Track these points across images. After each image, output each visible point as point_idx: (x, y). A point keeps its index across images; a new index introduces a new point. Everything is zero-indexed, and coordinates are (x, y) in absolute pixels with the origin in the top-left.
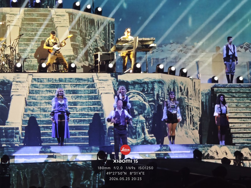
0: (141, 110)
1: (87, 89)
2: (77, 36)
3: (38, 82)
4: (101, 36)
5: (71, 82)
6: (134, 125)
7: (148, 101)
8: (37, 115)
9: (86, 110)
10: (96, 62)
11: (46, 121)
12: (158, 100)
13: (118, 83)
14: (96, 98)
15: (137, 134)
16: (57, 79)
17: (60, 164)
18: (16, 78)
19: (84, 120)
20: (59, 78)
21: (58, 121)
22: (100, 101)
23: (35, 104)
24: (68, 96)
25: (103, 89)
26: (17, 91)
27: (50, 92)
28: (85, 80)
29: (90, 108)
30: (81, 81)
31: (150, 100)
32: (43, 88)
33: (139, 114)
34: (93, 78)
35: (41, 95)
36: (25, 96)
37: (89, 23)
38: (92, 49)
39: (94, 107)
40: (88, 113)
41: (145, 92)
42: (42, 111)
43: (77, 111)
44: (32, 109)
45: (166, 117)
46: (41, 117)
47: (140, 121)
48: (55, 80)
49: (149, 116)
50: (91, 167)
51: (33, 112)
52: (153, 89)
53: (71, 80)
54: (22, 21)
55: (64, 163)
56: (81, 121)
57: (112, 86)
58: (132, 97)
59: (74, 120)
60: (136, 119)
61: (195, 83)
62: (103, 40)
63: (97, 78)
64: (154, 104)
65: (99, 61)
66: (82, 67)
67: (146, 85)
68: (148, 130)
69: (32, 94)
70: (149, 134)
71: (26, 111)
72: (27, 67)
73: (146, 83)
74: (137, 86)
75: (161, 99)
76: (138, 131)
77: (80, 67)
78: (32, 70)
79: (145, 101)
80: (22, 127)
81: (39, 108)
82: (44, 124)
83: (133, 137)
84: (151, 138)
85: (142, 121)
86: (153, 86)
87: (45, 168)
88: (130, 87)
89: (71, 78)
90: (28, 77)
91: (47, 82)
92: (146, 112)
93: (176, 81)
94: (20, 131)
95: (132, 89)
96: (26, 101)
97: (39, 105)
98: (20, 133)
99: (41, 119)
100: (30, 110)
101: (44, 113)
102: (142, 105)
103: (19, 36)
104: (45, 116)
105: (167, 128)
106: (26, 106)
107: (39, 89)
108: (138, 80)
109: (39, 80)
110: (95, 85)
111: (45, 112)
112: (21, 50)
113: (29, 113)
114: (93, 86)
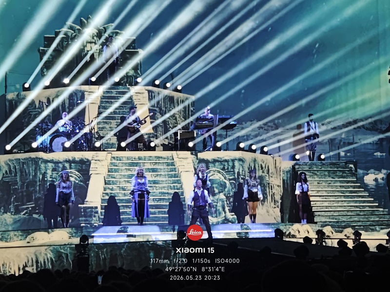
0: (221, 188)
1: (167, 167)
2: (156, 114)
3: (117, 160)
4: (180, 113)
5: (150, 160)
6: (214, 204)
7: (229, 179)
8: (117, 194)
9: (166, 189)
10: (176, 140)
11: (125, 200)
12: (238, 178)
13: (198, 161)
14: (175, 176)
15: (217, 212)
16: (137, 157)
17: (140, 244)
18: (95, 156)
19: (164, 199)
20: (139, 157)
21: (138, 200)
22: (180, 180)
23: (114, 183)
24: (148, 175)
25: (183, 167)
26: (96, 169)
27: (129, 170)
28: (165, 158)
29: (170, 186)
30: (161, 159)
31: (231, 178)
32: (122, 166)
33: (219, 192)
34: (172, 156)
35: (120, 174)
36: (105, 175)
37: (169, 101)
38: (172, 127)
39: (174, 186)
40: (167, 191)
41: (225, 170)
42: (121, 189)
43: (157, 190)
44: (111, 188)
45: (247, 196)
46: (120, 196)
47: (220, 200)
48: (135, 158)
49: (230, 194)
50: (171, 246)
51: (112, 191)
52: (233, 167)
53: (151, 158)
54: (101, 99)
55: (143, 243)
56: (160, 199)
57: (192, 164)
58: (212, 175)
59: (154, 199)
60: (217, 197)
61: (275, 160)
62: (183, 118)
63: (177, 156)
64: (234, 182)
65: (179, 139)
66: (161, 145)
67: (226, 163)
68: (229, 208)
69: (111, 172)
70: (230, 212)
71: (105, 189)
72: (106, 145)
73: (226, 161)
74: (217, 164)
75: (242, 177)
76: (219, 210)
77: (160, 145)
78: (111, 148)
79: (225, 179)
80: (101, 206)
81: (118, 187)
82: (123, 203)
83: (214, 216)
84: (232, 217)
85: (222, 199)
86: (234, 164)
87: (124, 248)
88: (211, 165)
89: (151, 157)
90: (107, 156)
91: (126, 160)
92: (226, 190)
93: (256, 159)
94: (99, 210)
95: (212, 167)
96: (105, 179)
97: (118, 183)
98: (99, 212)
99: (121, 198)
100: (109, 189)
101: (123, 192)
102: (222, 183)
103: (98, 114)
104: (125, 195)
105: (248, 207)
106: (105, 185)
107: (118, 168)
108: (218, 158)
109: (118, 159)
110: (175, 163)
111: (124, 190)
112: (100, 128)
113: (108, 191)
114: (173, 164)
